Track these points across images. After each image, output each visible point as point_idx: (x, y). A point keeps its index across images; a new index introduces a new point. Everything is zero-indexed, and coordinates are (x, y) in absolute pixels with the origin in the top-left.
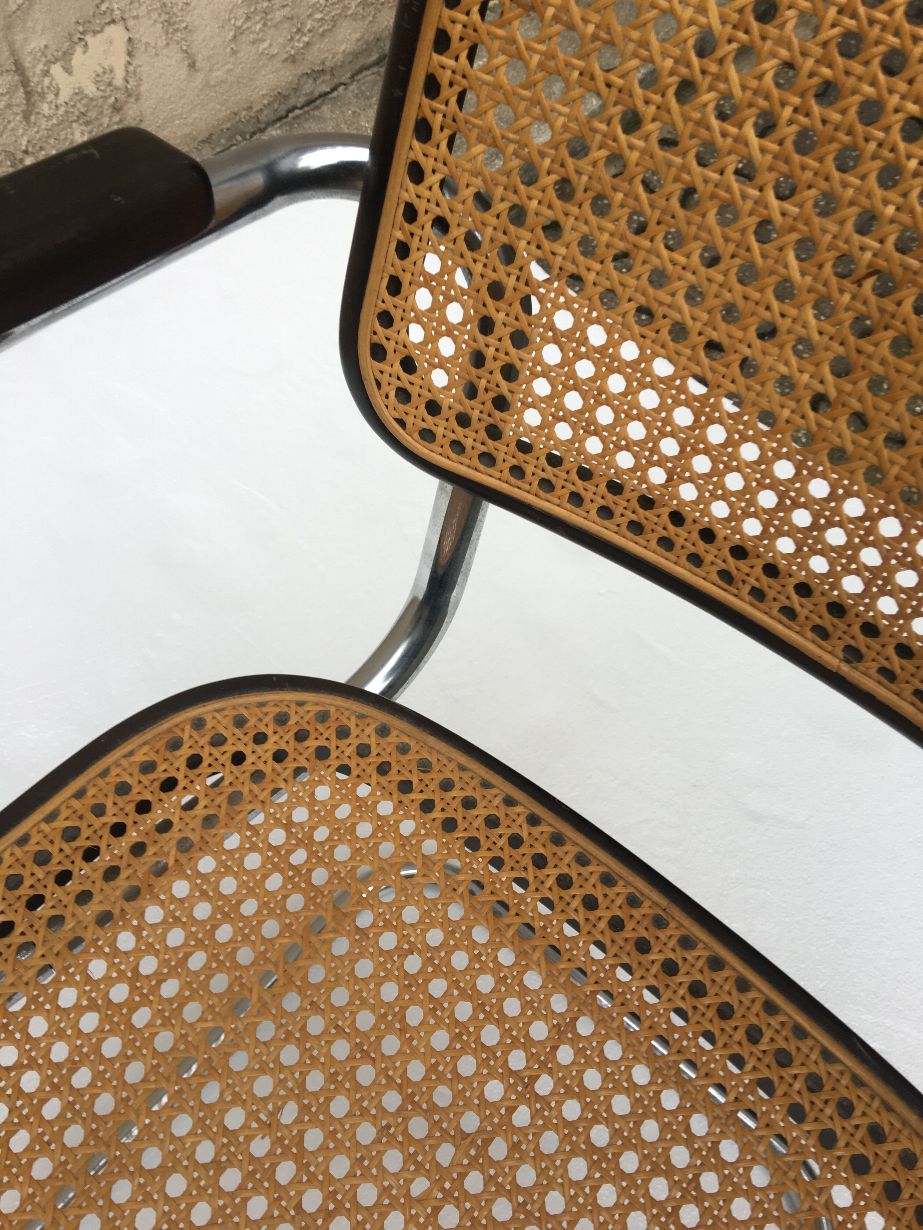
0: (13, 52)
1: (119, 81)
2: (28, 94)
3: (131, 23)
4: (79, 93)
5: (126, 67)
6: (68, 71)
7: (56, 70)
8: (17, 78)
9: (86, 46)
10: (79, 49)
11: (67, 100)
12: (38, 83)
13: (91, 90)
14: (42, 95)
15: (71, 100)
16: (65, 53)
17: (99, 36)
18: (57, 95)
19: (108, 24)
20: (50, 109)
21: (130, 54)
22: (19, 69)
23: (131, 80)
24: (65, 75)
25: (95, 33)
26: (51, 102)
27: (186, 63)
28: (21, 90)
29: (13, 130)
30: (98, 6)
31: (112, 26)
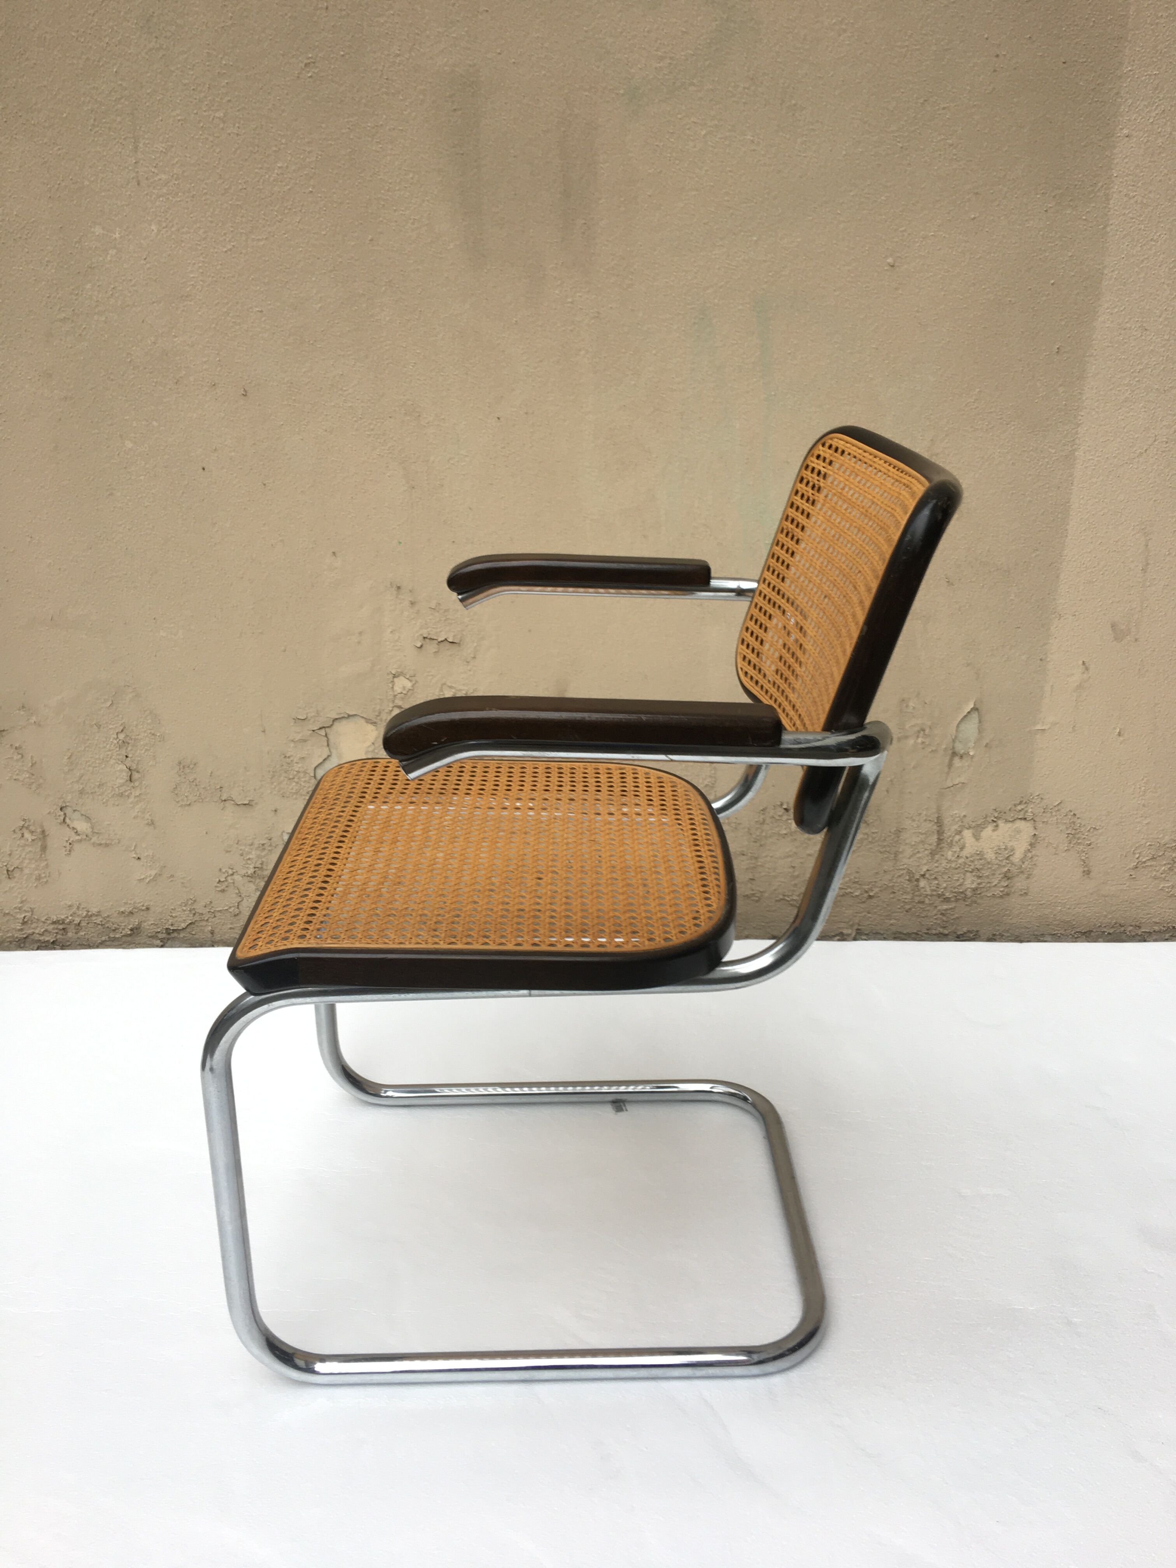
0: (939, 809)
1: (1017, 858)
2: (940, 840)
3: (1040, 825)
4: (980, 855)
5: (1025, 852)
6: (977, 837)
7: (967, 834)
8: (935, 827)
9: (997, 826)
10: (990, 828)
11: (968, 855)
12: (950, 836)
13: (990, 855)
14: (951, 845)
15: (972, 857)
16: (978, 826)
17: (1010, 825)
18: (962, 849)
19: (1021, 819)
20: (953, 856)
21: (1031, 845)
22: (939, 822)
23: (1026, 863)
24: (973, 840)
25: (1007, 821)
26: (955, 852)
27: (1082, 870)
28: (936, 837)
29: (919, 858)
30: (1015, 805)
31: (1023, 822)
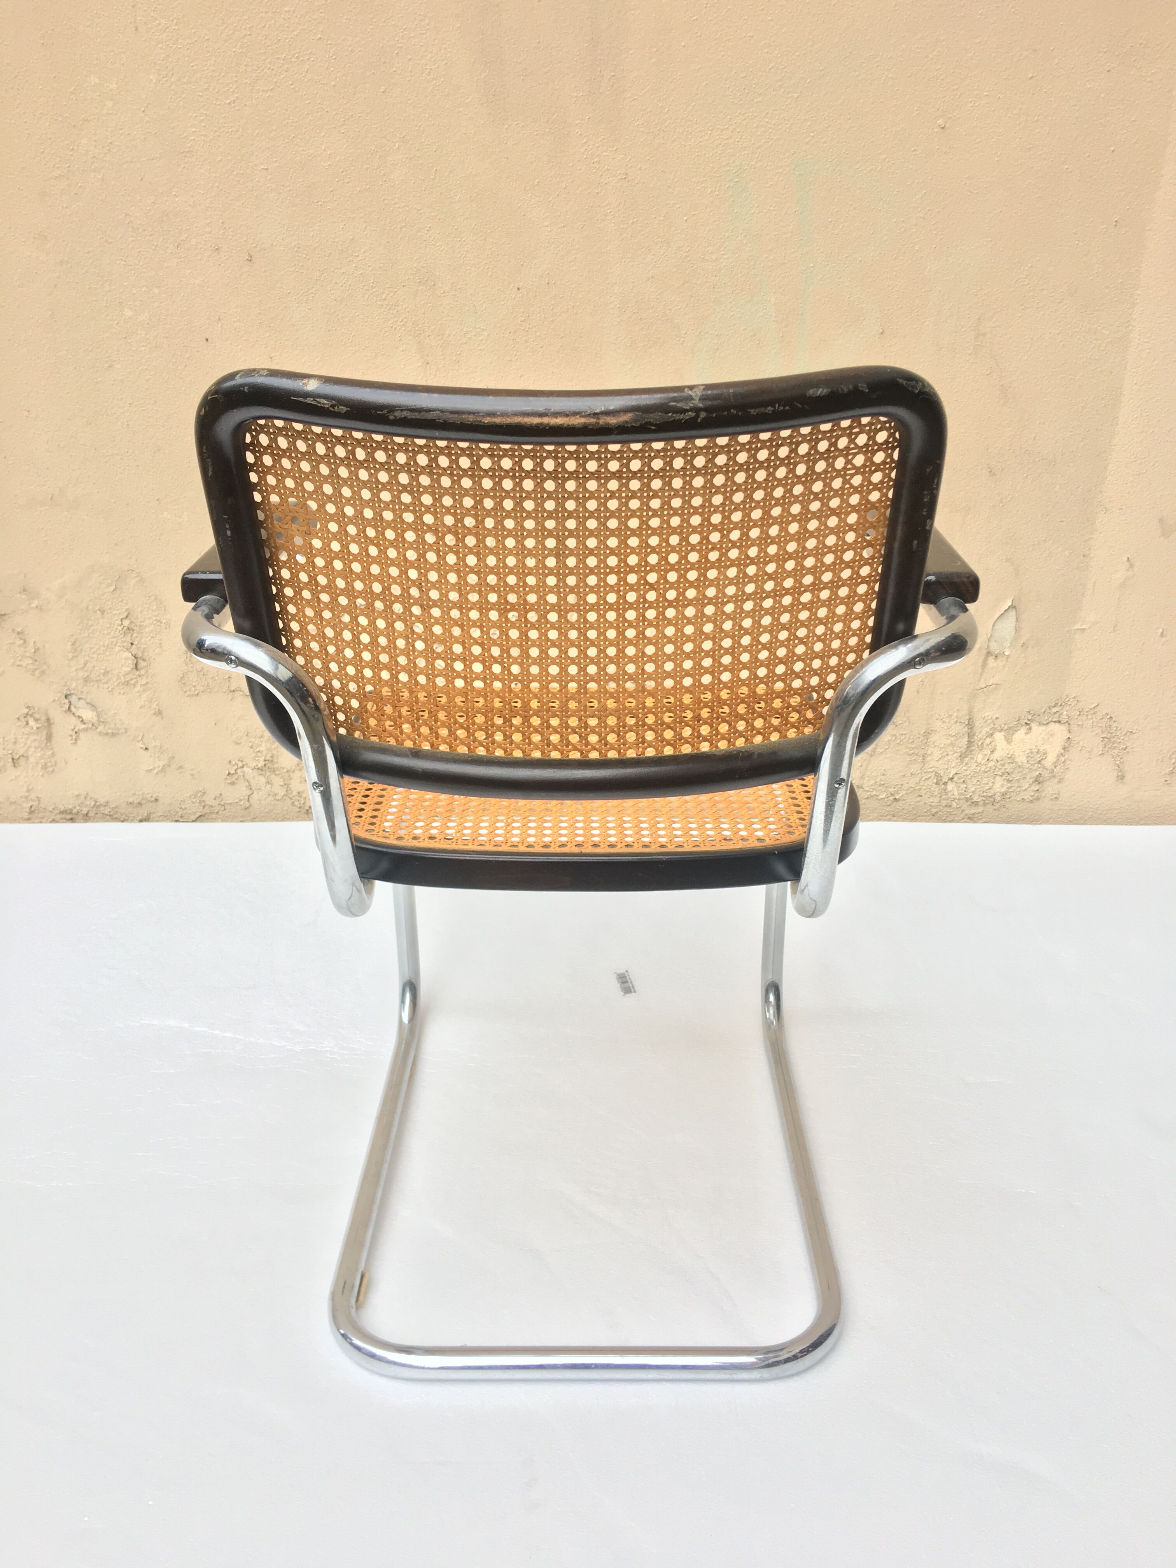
0: (970, 712)
1: (1049, 762)
2: (970, 743)
3: (1074, 728)
4: (1011, 758)
5: (1058, 756)
6: (1008, 740)
7: (999, 736)
8: (966, 729)
9: (1030, 729)
10: (1023, 730)
11: (998, 759)
12: (981, 739)
13: (1021, 759)
14: (981, 747)
15: (1002, 760)
16: (1010, 728)
17: (1044, 728)
18: (992, 752)
19: (1054, 722)
20: (983, 759)
21: (1064, 748)
22: (970, 724)
23: (1058, 767)
24: (1005, 743)
25: (1040, 724)
26: (986, 755)
27: (1115, 774)
28: (966, 739)
29: (949, 761)
30: (1049, 708)
31: (1057, 725)
